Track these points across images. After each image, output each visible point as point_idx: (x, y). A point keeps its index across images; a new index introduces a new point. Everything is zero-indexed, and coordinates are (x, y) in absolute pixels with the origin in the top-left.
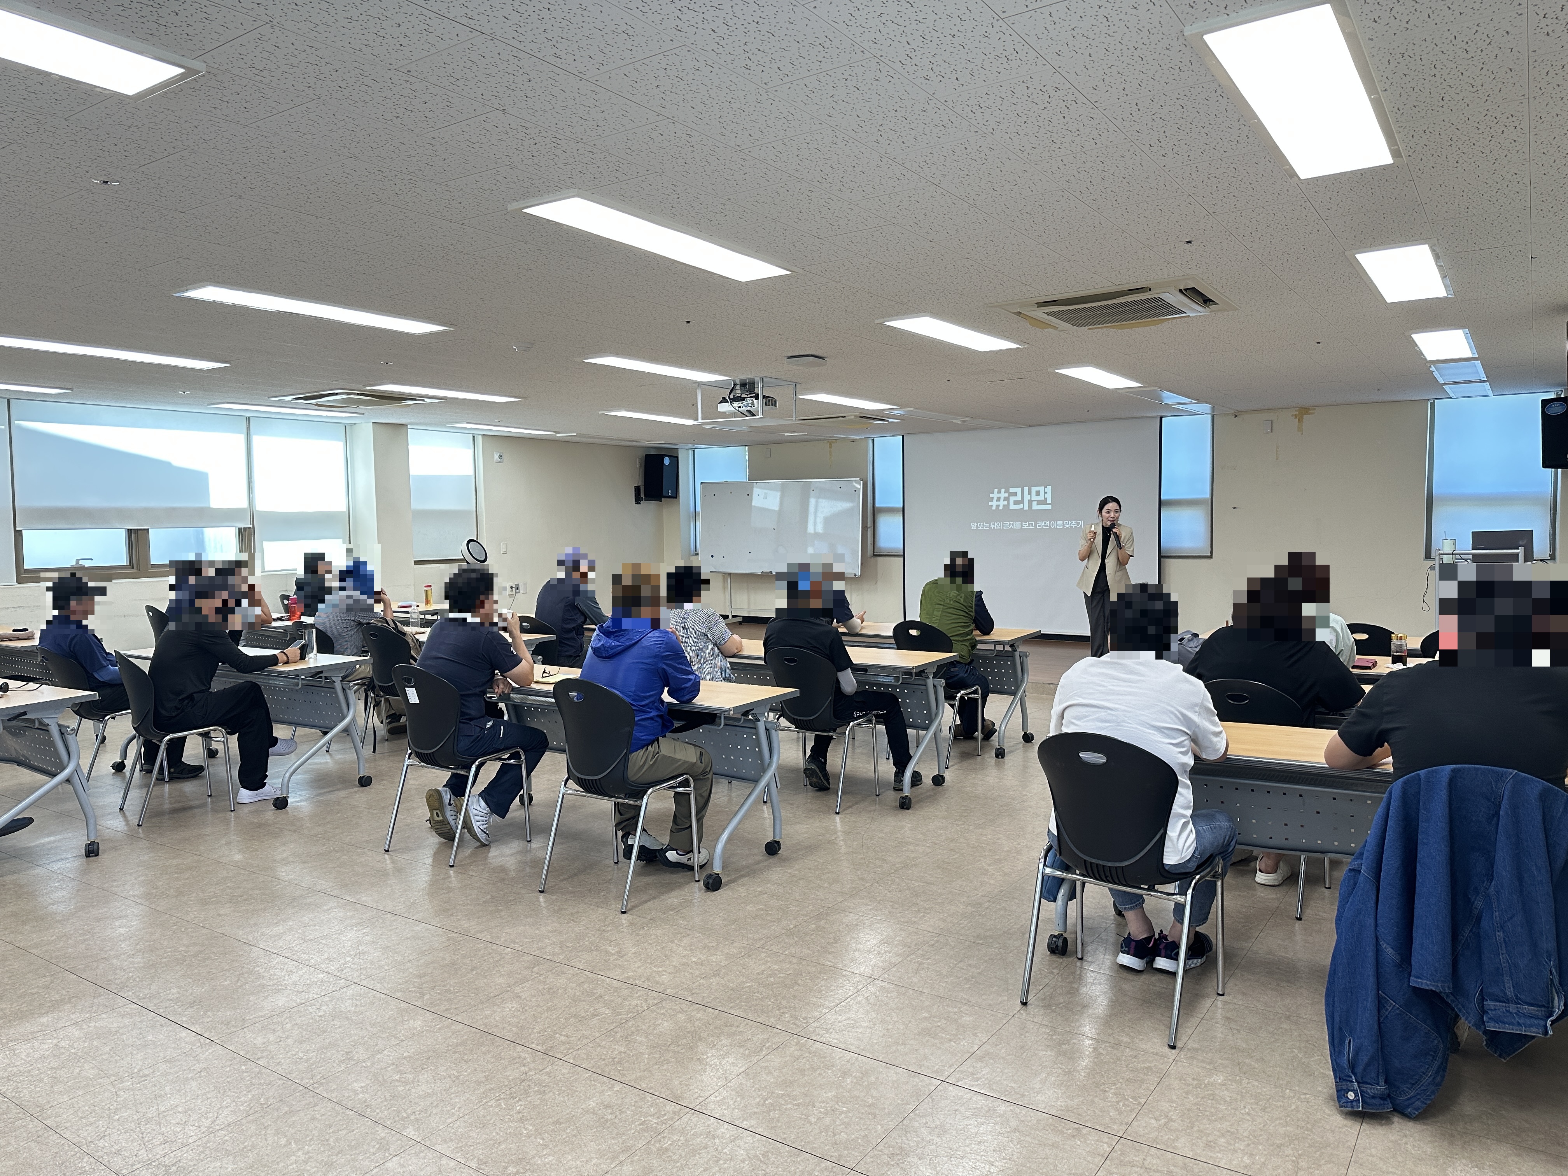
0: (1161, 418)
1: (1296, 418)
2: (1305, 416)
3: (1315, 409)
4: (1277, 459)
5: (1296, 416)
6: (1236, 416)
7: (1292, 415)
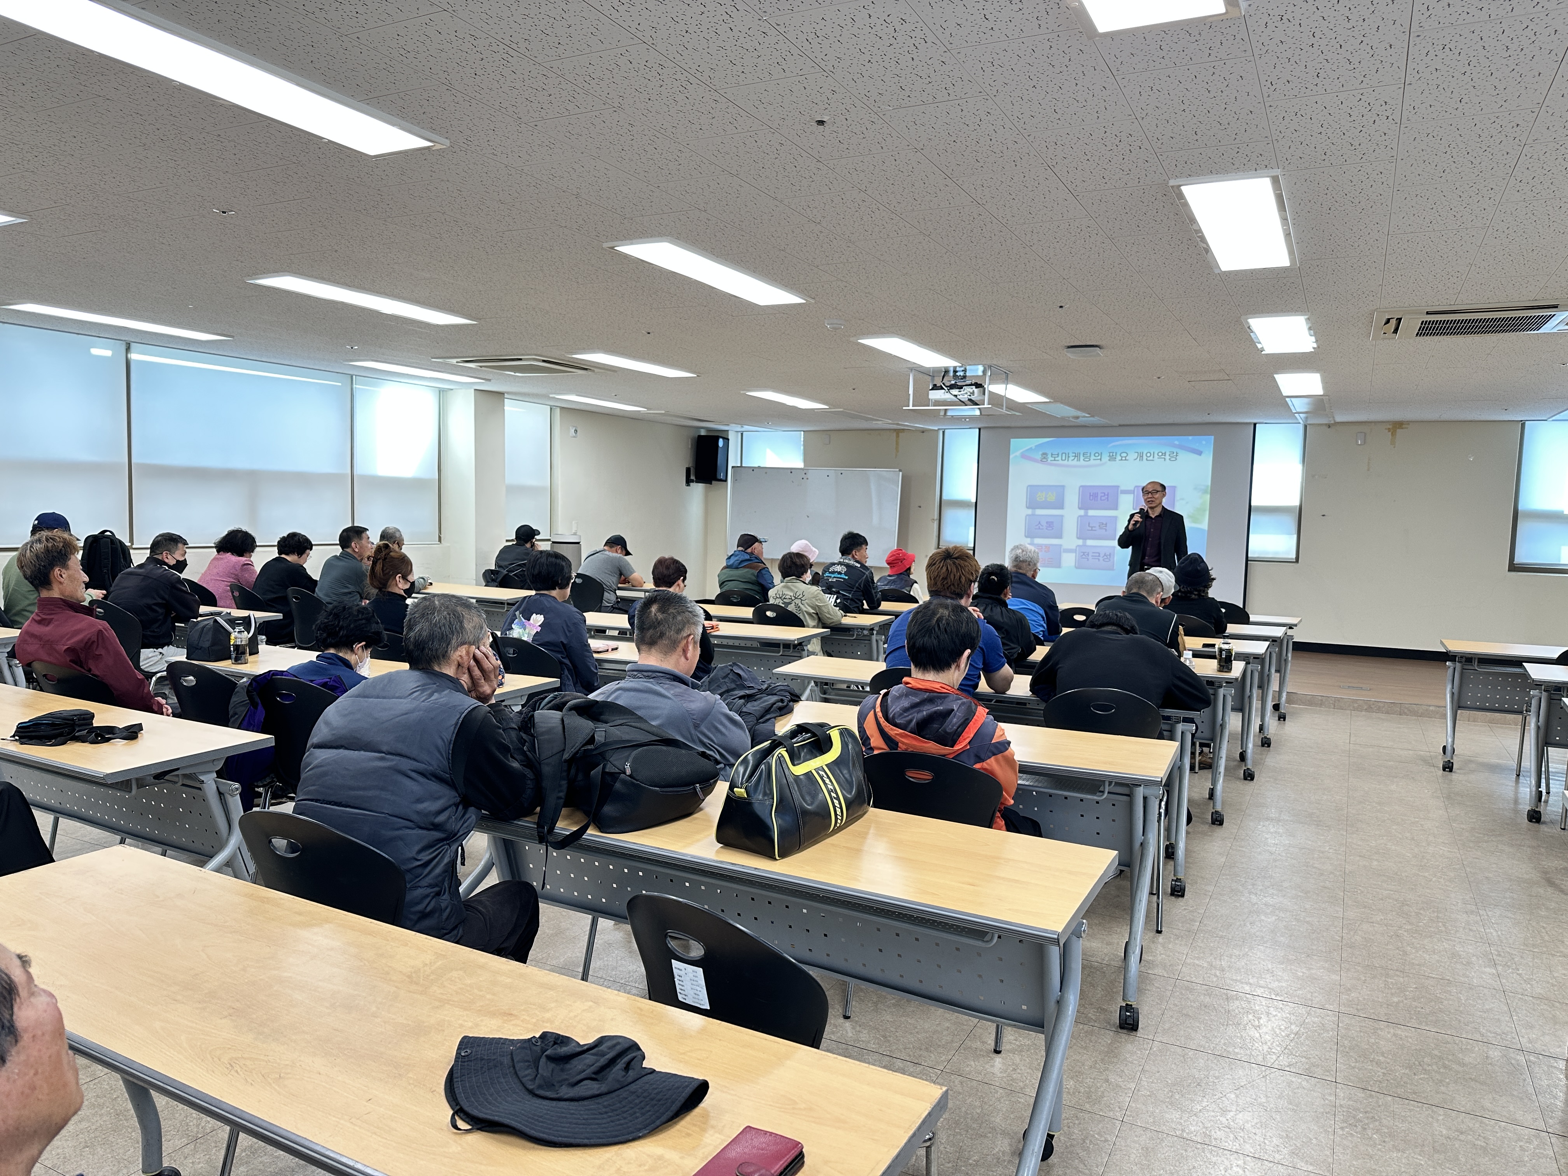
0: (1253, 425)
1: (1389, 431)
2: (1398, 430)
3: (1409, 425)
4: (1368, 470)
6: (1329, 427)
7: (1386, 429)
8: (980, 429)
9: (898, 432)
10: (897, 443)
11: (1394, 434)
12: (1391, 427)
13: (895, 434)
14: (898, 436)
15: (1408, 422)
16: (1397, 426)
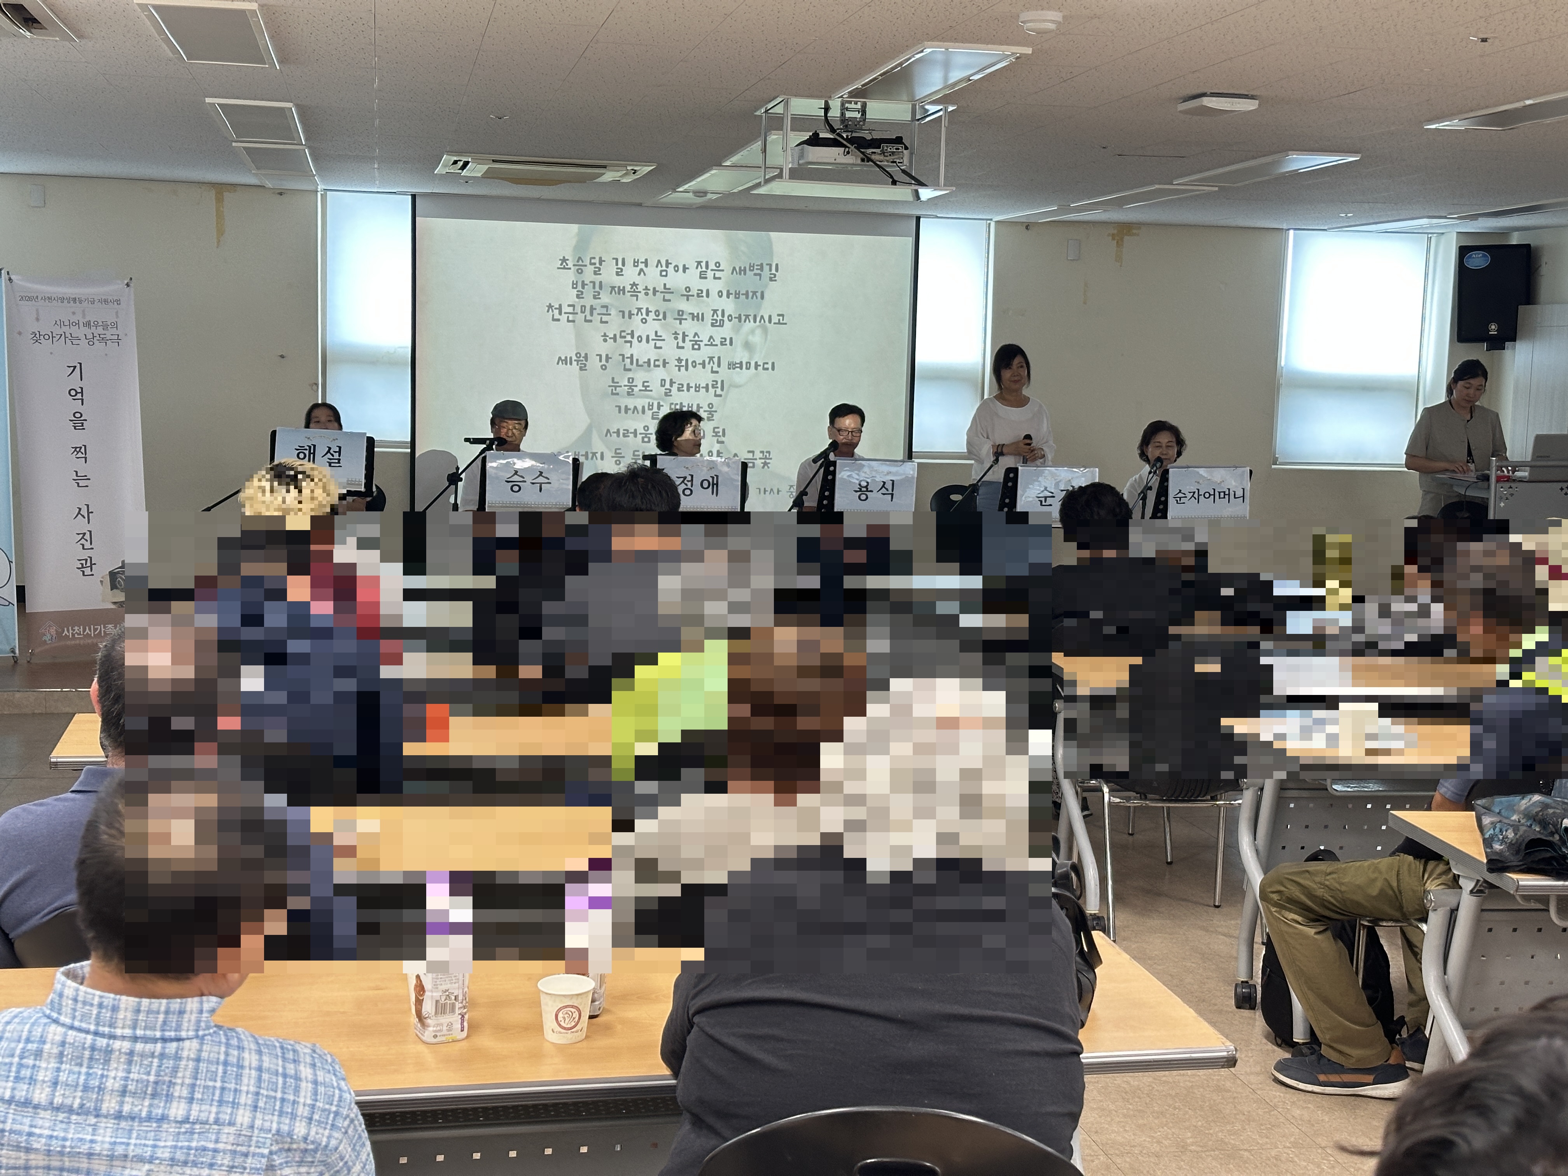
8: (414, 197)
9: (220, 188)
10: (220, 216)
12: (1115, 232)
13: (213, 193)
14: (219, 200)
15: (1139, 225)
16: (1125, 229)
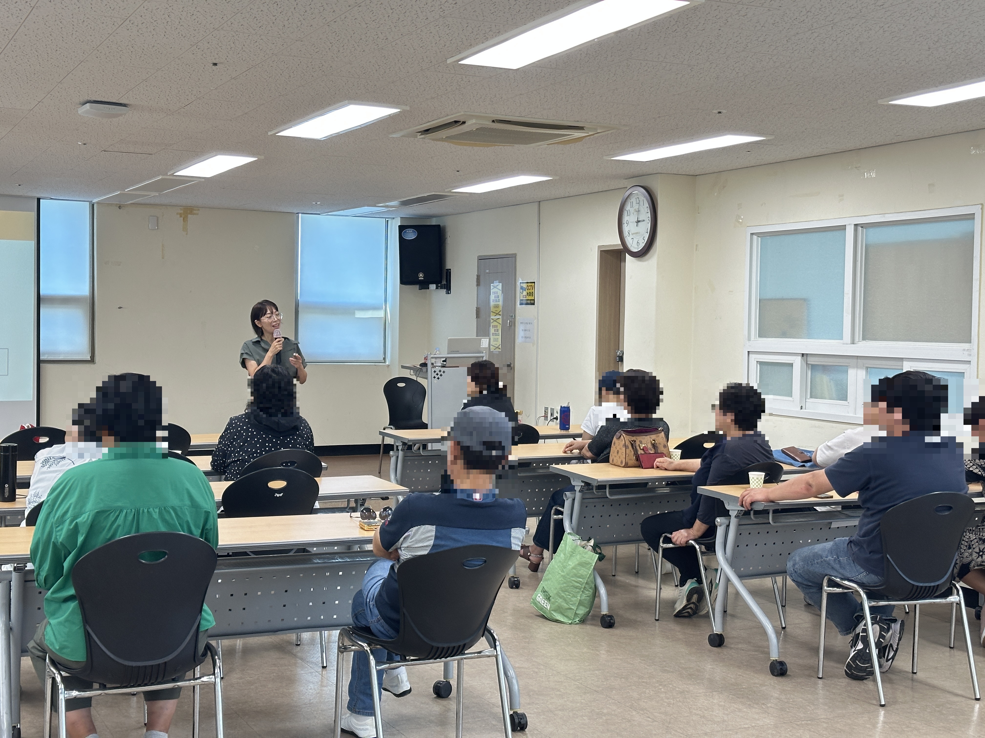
0: (39, 200)
1: (181, 217)
2: (189, 216)
3: (199, 210)
4: (163, 258)
5: (181, 215)
6: (120, 207)
7: (177, 214)
11: (185, 220)
12: (182, 212)
15: (198, 207)
16: (188, 210)
